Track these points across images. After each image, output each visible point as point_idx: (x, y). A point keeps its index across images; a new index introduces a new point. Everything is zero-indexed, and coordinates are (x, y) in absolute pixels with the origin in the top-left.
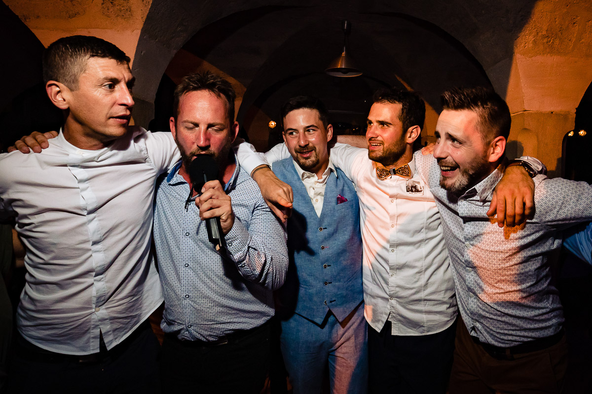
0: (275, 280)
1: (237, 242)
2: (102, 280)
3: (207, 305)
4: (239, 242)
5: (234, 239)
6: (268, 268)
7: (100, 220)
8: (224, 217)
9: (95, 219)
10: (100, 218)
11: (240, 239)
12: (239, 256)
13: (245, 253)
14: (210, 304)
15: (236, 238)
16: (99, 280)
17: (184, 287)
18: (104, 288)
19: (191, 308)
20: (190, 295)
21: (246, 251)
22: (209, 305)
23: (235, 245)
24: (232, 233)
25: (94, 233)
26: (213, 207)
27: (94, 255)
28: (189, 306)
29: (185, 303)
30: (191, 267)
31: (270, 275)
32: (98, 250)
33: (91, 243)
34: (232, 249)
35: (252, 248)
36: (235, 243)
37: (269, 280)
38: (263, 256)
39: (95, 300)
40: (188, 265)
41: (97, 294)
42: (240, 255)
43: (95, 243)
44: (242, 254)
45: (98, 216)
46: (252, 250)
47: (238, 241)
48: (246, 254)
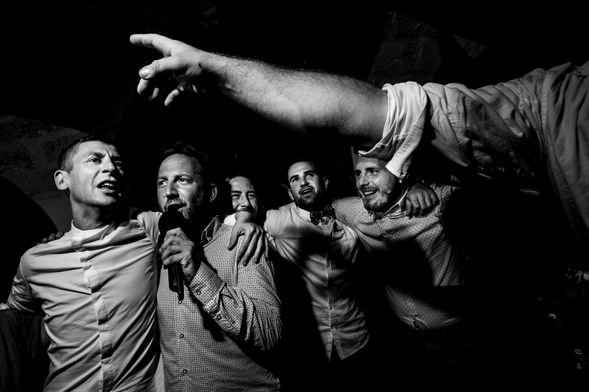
0: (266, 337)
1: (205, 289)
2: (110, 362)
3: (206, 380)
4: (208, 289)
5: (202, 286)
6: (251, 320)
7: (105, 298)
8: (184, 263)
9: (101, 297)
10: (105, 296)
11: (208, 286)
12: (210, 306)
13: (217, 302)
14: (210, 380)
15: (204, 284)
16: (105, 362)
17: (182, 361)
18: (112, 371)
19: (190, 385)
20: (187, 369)
21: (218, 299)
22: (208, 380)
23: (203, 293)
24: (197, 278)
25: (100, 311)
26: (173, 253)
27: (101, 334)
28: (188, 383)
29: (184, 379)
30: (186, 337)
31: (257, 329)
32: (104, 329)
33: (98, 322)
34: (202, 298)
35: (226, 296)
36: (203, 290)
37: (258, 336)
38: (241, 305)
39: (101, 384)
40: (183, 336)
41: (104, 377)
42: (212, 304)
43: (102, 322)
44: (214, 303)
45: (104, 294)
46: (226, 299)
47: (207, 287)
48: (219, 302)
